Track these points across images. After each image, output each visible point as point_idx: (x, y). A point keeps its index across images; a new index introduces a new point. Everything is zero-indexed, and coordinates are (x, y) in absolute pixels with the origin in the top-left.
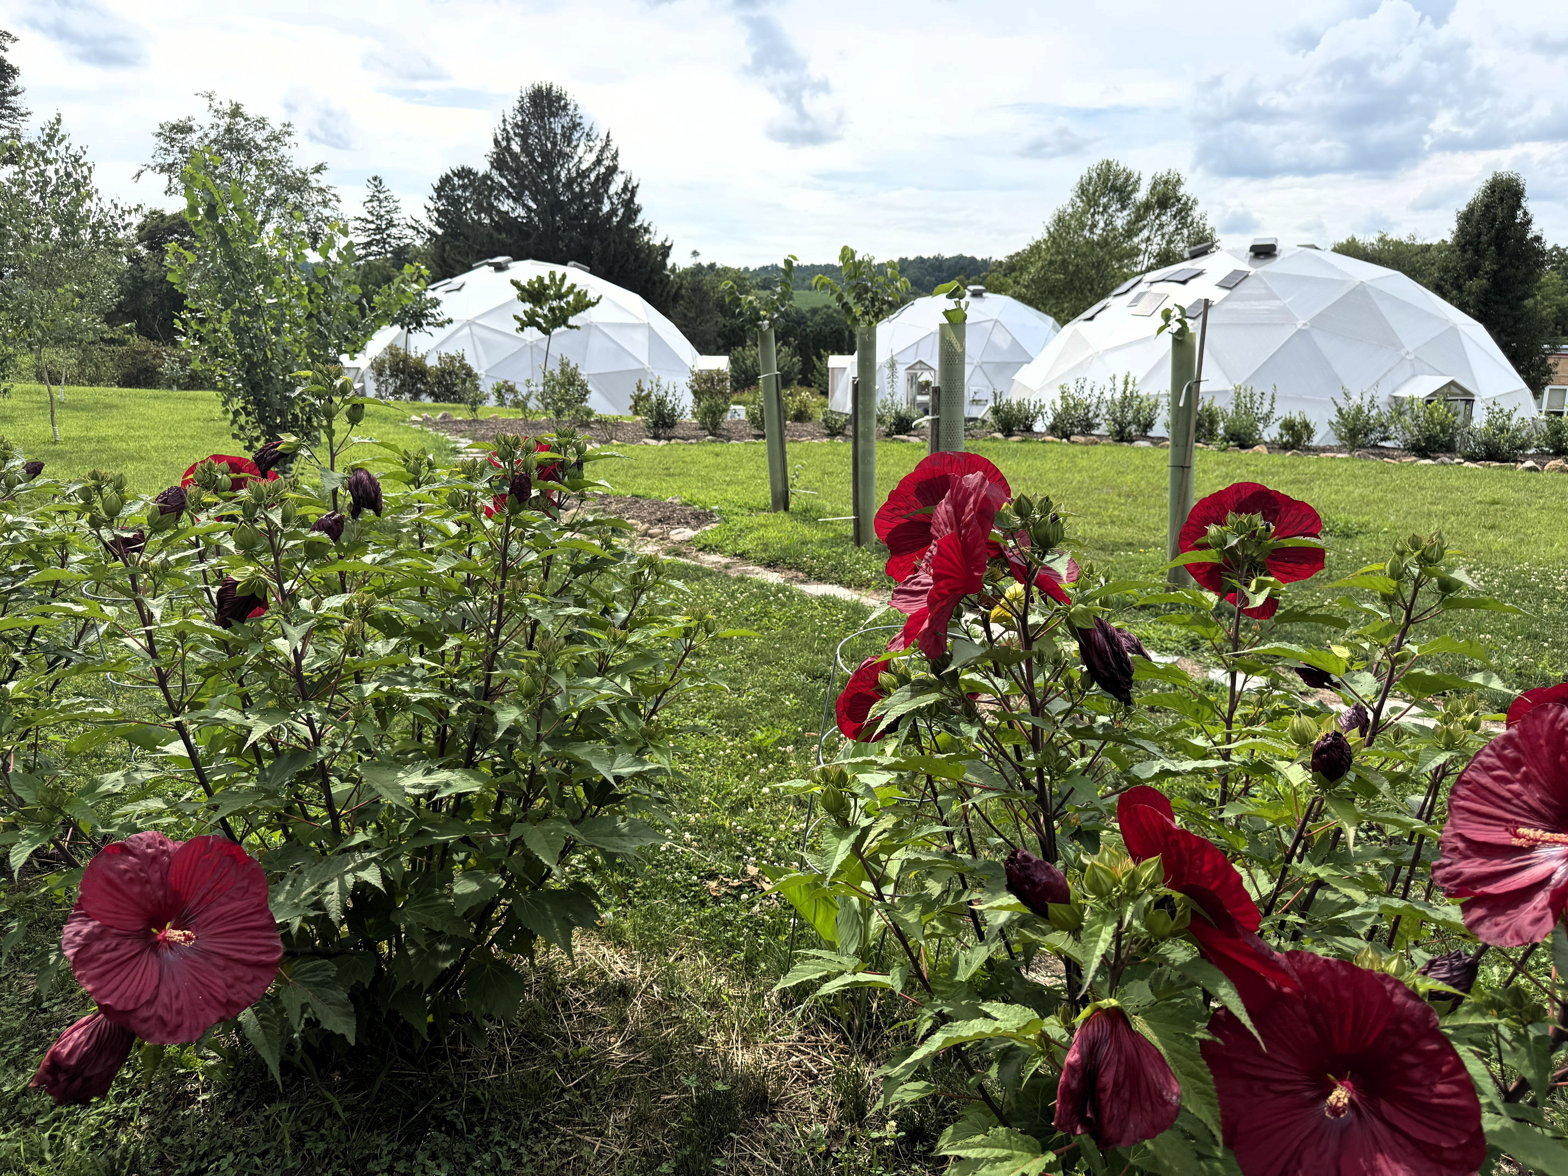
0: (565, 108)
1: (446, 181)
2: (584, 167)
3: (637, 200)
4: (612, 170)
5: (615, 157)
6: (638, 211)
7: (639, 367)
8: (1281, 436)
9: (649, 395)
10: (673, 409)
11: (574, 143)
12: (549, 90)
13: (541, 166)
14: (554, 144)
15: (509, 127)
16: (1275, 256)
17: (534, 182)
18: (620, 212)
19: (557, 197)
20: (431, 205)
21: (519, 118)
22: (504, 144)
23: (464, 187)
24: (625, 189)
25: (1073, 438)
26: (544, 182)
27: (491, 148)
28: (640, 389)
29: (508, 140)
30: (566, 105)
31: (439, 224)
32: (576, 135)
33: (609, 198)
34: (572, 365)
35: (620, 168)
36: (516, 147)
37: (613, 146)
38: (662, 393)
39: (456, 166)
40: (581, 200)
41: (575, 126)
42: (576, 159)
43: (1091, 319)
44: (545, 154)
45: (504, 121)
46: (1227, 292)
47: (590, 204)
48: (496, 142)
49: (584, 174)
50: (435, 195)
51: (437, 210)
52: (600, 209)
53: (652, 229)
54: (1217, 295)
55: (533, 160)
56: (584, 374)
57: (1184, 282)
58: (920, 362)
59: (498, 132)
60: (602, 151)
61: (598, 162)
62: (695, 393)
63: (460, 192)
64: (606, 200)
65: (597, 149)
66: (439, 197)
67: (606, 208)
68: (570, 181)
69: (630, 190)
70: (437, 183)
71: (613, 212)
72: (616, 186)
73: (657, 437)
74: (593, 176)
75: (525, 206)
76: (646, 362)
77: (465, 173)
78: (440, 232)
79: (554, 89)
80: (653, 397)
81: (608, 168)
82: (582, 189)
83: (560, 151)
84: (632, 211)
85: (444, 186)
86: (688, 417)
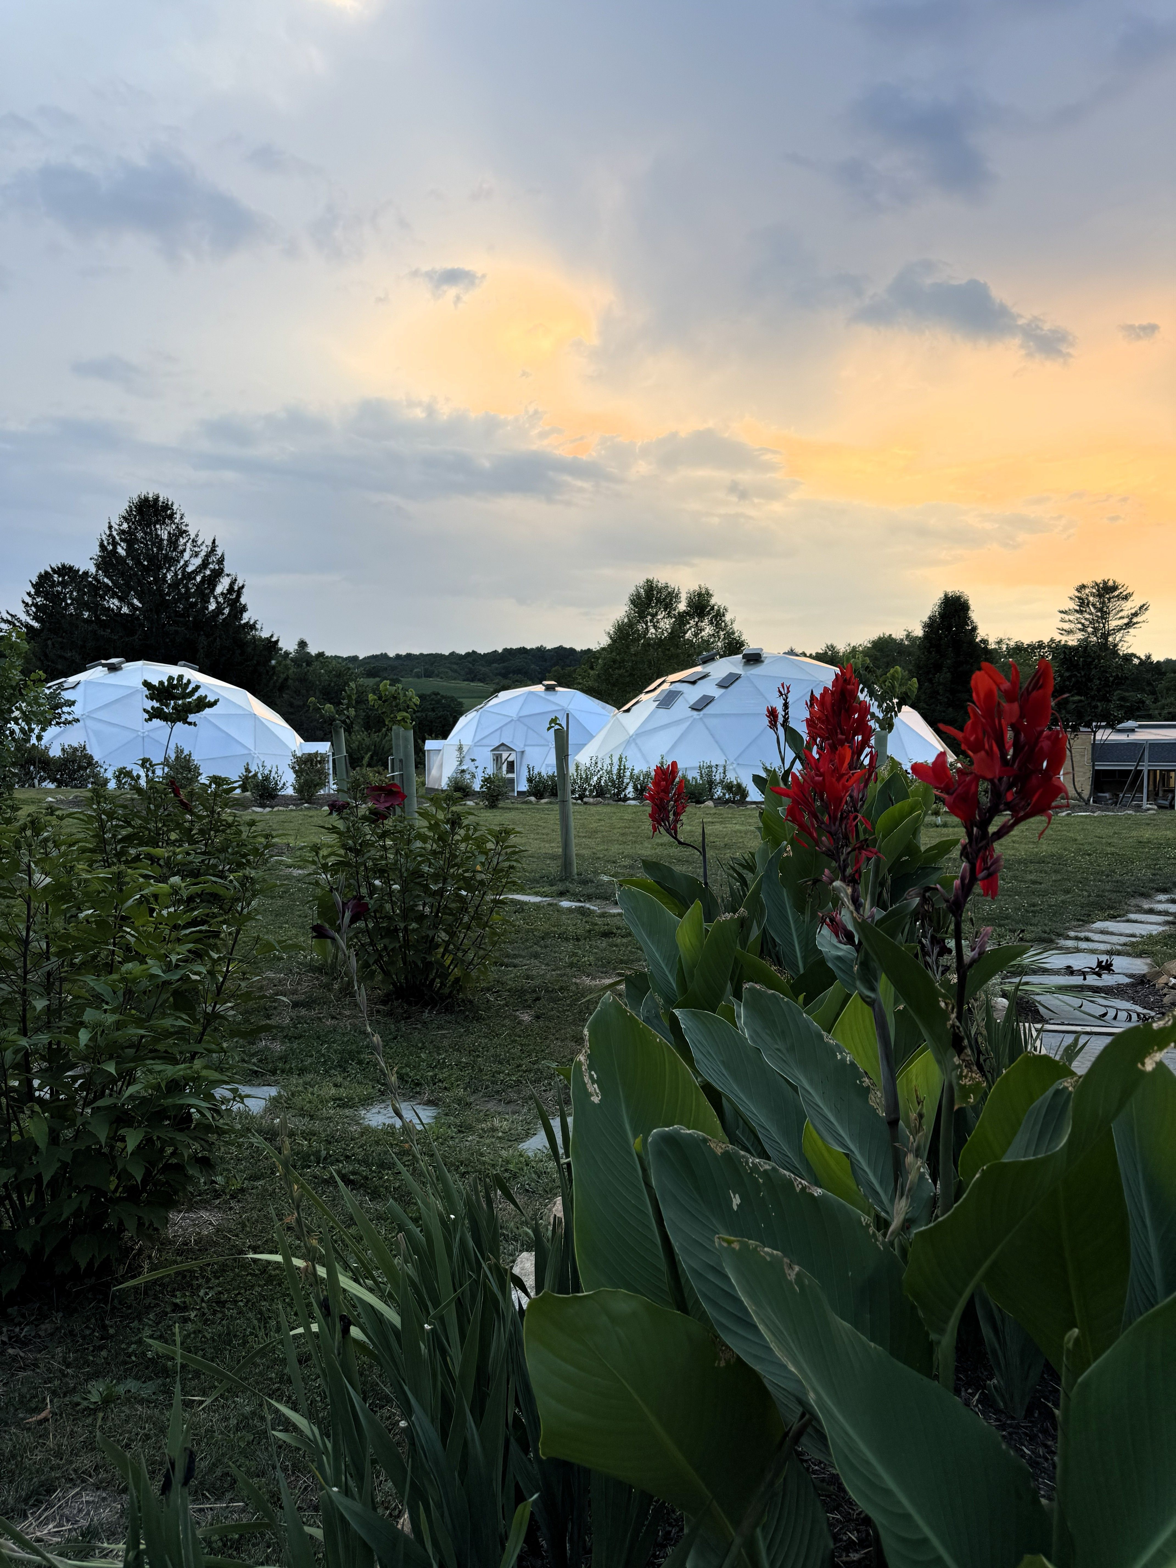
0: (171, 517)
1: (44, 577)
2: (190, 569)
3: (243, 600)
4: (218, 573)
5: (221, 561)
6: (244, 609)
7: (246, 752)
8: (724, 794)
9: (256, 775)
10: (276, 784)
11: (181, 548)
12: (156, 499)
13: (146, 569)
14: (160, 548)
15: (114, 533)
16: (762, 662)
17: (140, 583)
18: (226, 611)
19: (162, 595)
20: (29, 600)
21: (125, 526)
22: (110, 548)
23: (64, 584)
24: (231, 590)
25: (585, 800)
26: (150, 583)
27: (96, 551)
28: (247, 770)
29: (115, 544)
30: (173, 514)
31: (36, 618)
32: (182, 541)
33: (215, 598)
34: (186, 752)
35: (226, 571)
36: (121, 551)
37: (219, 552)
38: (266, 772)
39: (56, 563)
40: (187, 599)
41: (182, 533)
42: (182, 563)
43: (628, 711)
44: (152, 558)
45: (110, 527)
46: (722, 691)
47: (196, 603)
48: (102, 546)
49: (190, 576)
50: (33, 591)
51: (35, 605)
52: (207, 608)
53: (258, 626)
54: (716, 692)
55: (138, 563)
56: (196, 758)
57: (694, 683)
58: (503, 744)
59: (104, 537)
60: (208, 556)
61: (205, 564)
62: (296, 772)
63: (59, 589)
64: (212, 600)
65: (203, 554)
66: (38, 593)
67: (212, 606)
68: (175, 584)
69: (235, 593)
70: (35, 580)
71: (219, 609)
72: (222, 586)
73: (263, 806)
74: (199, 579)
75: (131, 605)
76: (253, 749)
77: (65, 571)
78: (36, 625)
79: (161, 499)
80: (259, 775)
81: (213, 571)
82: (188, 589)
83: (166, 555)
84: (238, 609)
85: (43, 584)
86: (290, 791)
